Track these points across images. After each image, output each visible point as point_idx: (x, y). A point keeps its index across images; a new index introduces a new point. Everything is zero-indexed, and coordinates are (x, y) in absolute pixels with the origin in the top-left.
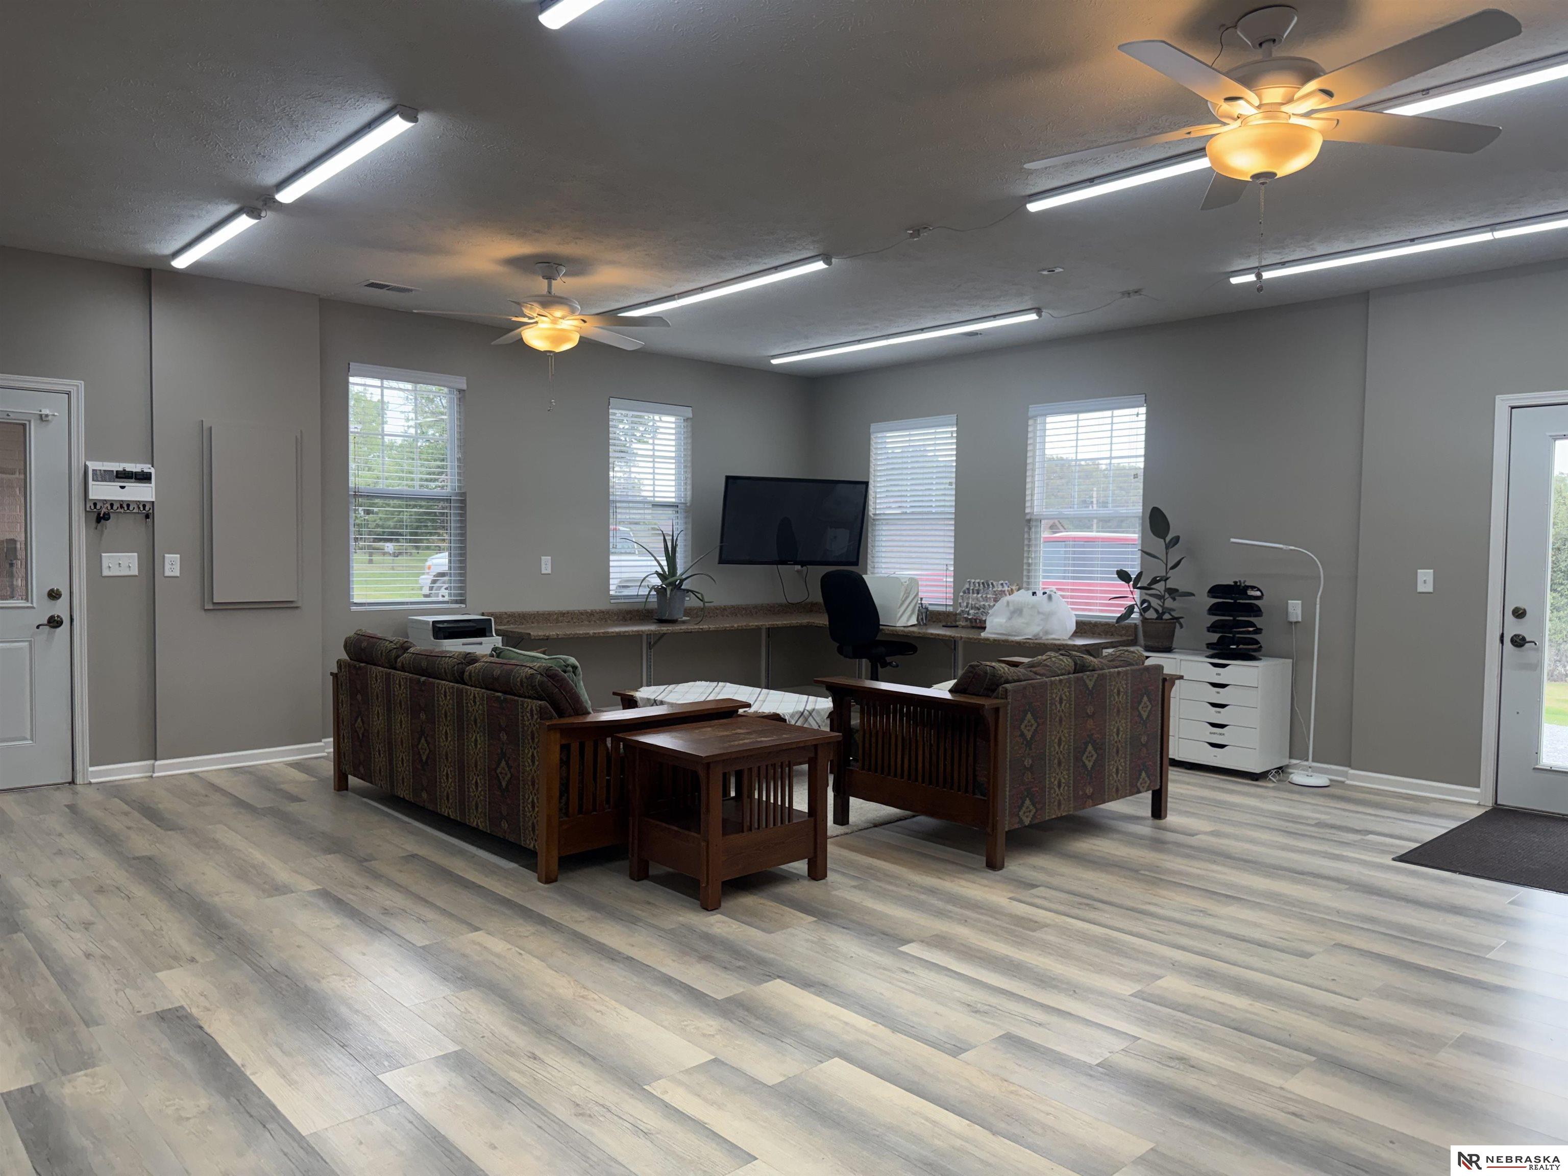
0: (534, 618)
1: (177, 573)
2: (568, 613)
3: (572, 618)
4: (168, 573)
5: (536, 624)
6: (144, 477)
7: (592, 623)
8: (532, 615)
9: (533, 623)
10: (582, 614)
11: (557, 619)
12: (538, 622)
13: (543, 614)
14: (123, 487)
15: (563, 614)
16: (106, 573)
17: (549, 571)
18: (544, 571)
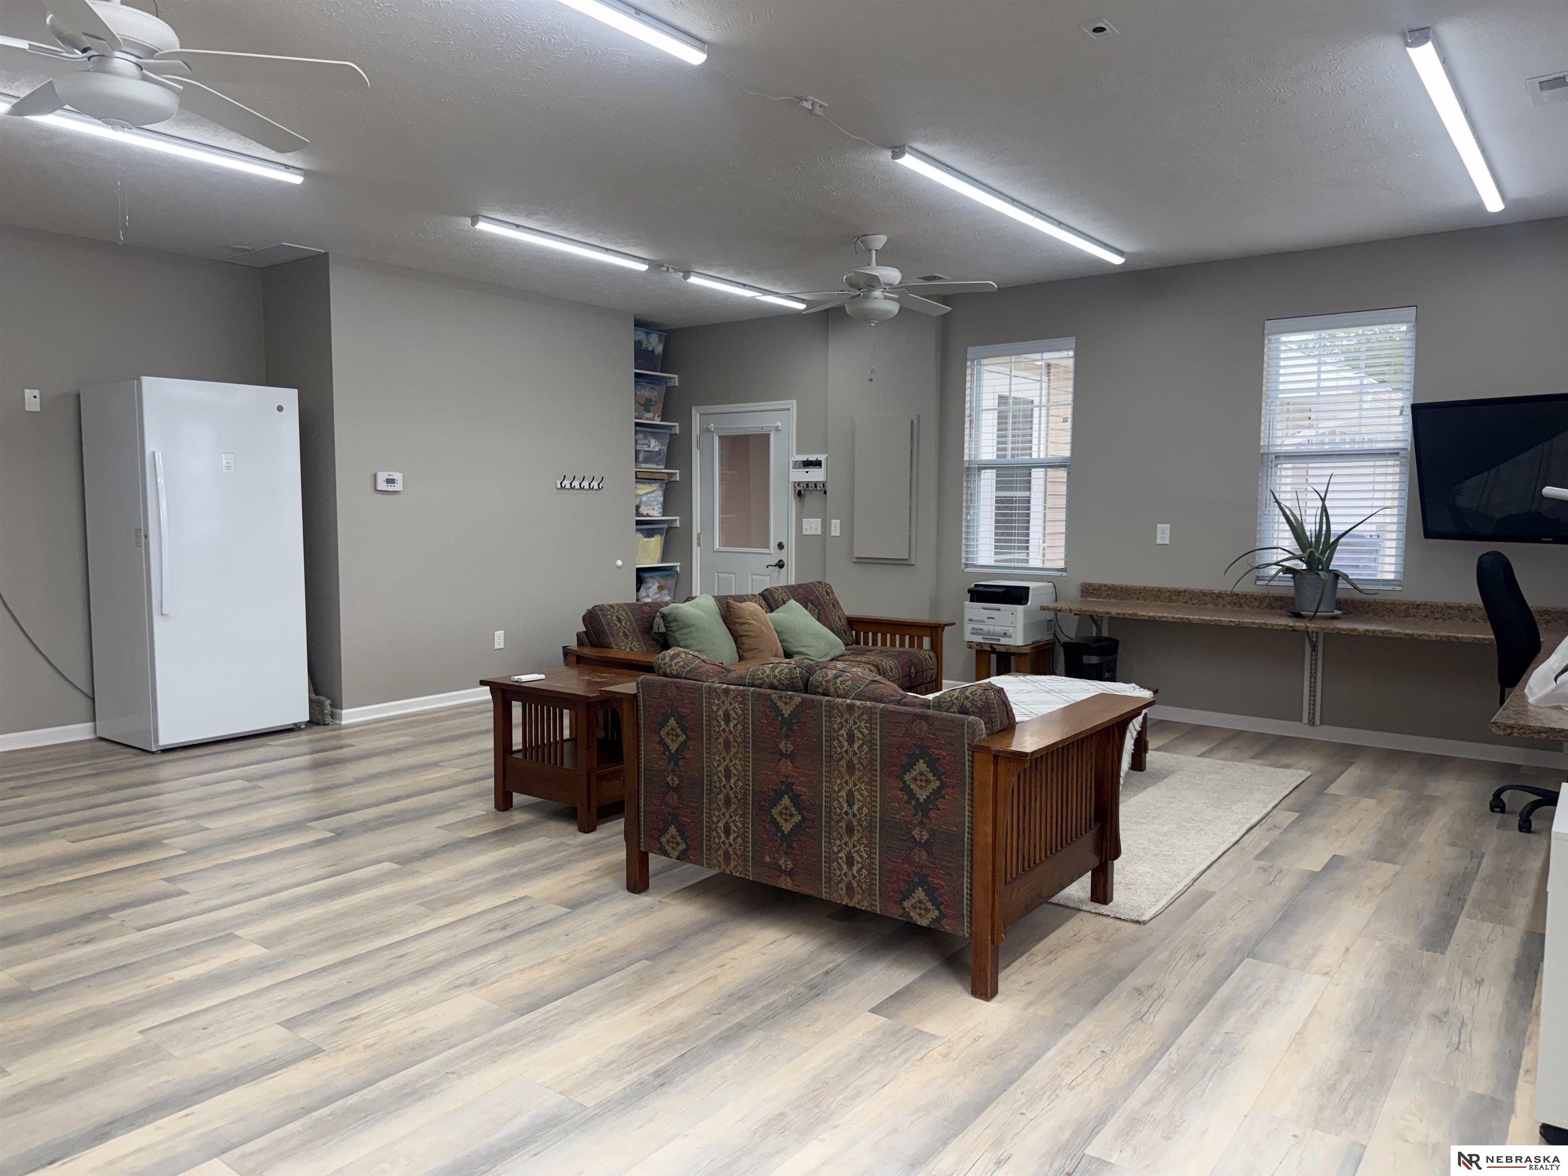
0: (1140, 593)
1: (838, 534)
2: (1185, 592)
3: (1191, 599)
4: (833, 534)
5: (1142, 601)
6: (818, 464)
7: (1220, 607)
8: (1137, 589)
9: (1138, 599)
10: (1205, 594)
11: (1170, 597)
12: (1145, 600)
13: (1152, 591)
14: (807, 472)
15: (1179, 593)
16: (805, 533)
17: (1167, 542)
18: (1159, 541)
